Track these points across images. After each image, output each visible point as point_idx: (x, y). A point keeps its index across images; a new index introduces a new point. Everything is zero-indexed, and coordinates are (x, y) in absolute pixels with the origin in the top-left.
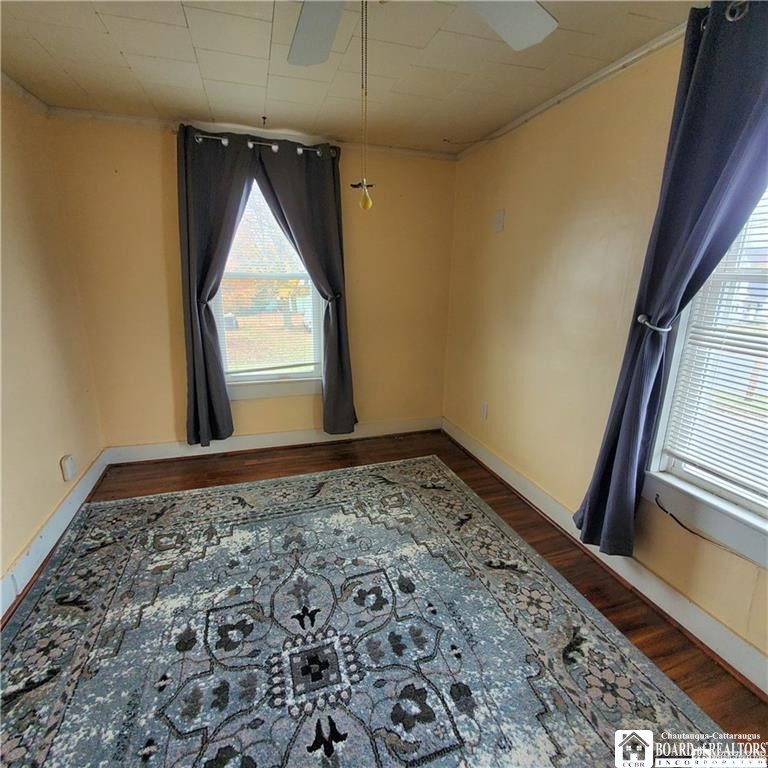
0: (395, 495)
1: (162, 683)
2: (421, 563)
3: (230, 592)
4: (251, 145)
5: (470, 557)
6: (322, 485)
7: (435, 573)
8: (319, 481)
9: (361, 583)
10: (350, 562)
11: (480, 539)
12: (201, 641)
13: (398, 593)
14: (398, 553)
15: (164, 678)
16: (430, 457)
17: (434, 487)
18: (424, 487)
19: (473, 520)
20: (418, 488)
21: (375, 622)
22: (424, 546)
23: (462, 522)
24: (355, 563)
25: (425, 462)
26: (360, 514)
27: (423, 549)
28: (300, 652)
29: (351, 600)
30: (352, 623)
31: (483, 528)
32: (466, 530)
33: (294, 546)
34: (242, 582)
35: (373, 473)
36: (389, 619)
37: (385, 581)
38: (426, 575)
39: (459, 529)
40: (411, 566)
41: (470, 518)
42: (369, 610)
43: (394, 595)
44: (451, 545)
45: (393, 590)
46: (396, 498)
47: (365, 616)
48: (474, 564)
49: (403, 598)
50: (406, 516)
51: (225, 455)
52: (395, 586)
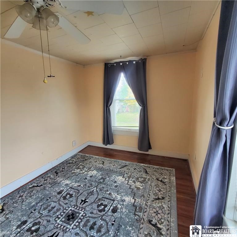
0: (144, 178)
1: (49, 199)
2: (127, 206)
3: (78, 185)
4: (121, 64)
5: (146, 214)
6: (126, 166)
7: (127, 211)
8: (127, 164)
9: (104, 201)
10: (109, 193)
11: (158, 209)
12: (62, 194)
13: (110, 211)
14: (124, 198)
15: (50, 198)
16: (172, 169)
17: (161, 181)
18: (158, 179)
19: (163, 200)
20: (155, 179)
21: (95, 215)
22: (134, 200)
23: (158, 199)
24: (110, 194)
25: (167, 170)
26: (127, 179)
27: (133, 201)
28: (73, 210)
29: (97, 204)
30: (90, 211)
31: (164, 206)
32: (156, 203)
33: (102, 181)
34: (82, 184)
35: (145, 168)
36: (99, 217)
37: (111, 204)
38: (124, 210)
39: (154, 201)
40: (123, 205)
41: (163, 199)
42: (98, 210)
43: (109, 210)
44: (144, 205)
45: (110, 209)
46: (143, 179)
47: (95, 212)
48: (145, 217)
49: (110, 213)
50: (140, 187)
51: (112, 150)
52: (112, 208)
